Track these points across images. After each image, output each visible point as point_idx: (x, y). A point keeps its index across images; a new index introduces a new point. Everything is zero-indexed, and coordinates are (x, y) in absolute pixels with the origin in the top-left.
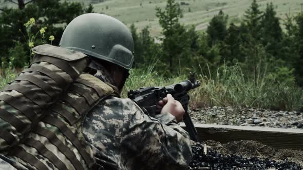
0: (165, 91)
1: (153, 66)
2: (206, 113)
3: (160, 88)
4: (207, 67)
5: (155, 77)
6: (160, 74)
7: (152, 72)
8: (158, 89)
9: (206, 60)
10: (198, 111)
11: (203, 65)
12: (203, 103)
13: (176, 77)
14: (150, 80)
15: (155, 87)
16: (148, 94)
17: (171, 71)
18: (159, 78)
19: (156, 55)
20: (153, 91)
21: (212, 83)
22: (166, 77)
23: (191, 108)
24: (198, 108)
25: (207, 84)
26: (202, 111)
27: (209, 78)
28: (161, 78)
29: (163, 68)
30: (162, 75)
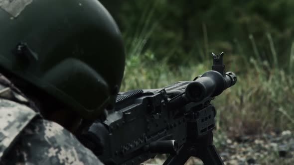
0: (166, 100)
1: (143, 38)
2: (267, 146)
3: (156, 91)
4: (267, 41)
5: (149, 64)
6: (159, 58)
7: (143, 52)
8: (152, 94)
9: (267, 25)
10: (246, 141)
11: (259, 35)
12: (259, 124)
13: (196, 64)
14: (136, 71)
15: (145, 91)
16: (130, 108)
17: (187, 49)
18: (157, 66)
19: (151, 14)
20: (143, 98)
21: (280, 77)
22: (175, 64)
23: (231, 135)
24: (247, 134)
25: (268, 78)
26: (257, 142)
27: (271, 66)
28: (163, 66)
29: (168, 43)
30: (166, 59)
